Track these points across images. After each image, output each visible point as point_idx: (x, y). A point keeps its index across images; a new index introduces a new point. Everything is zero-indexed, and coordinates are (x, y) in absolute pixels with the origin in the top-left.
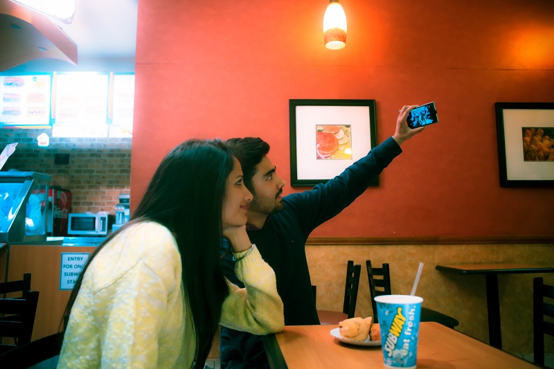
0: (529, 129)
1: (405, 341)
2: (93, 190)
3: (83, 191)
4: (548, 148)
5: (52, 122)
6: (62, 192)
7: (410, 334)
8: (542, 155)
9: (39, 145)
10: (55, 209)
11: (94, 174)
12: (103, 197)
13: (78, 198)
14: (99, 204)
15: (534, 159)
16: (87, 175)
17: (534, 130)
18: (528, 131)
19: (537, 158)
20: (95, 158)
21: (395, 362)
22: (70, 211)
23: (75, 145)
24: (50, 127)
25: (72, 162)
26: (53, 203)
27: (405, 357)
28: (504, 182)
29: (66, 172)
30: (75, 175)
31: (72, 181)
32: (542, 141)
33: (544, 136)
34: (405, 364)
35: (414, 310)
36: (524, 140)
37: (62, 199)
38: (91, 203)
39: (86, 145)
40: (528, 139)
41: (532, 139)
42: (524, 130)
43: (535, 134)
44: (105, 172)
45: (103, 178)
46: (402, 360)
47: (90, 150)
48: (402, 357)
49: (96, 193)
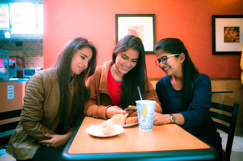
0: (227, 27)
1: (147, 119)
2: (34, 58)
3: (29, 58)
4: (236, 36)
5: (11, 26)
6: (20, 59)
7: (149, 116)
8: (233, 40)
9: (6, 37)
10: (17, 66)
11: (34, 50)
12: (38, 61)
13: (27, 61)
14: (37, 64)
15: (229, 42)
16: (31, 51)
17: (229, 28)
18: (227, 29)
19: (230, 41)
20: (34, 43)
21: (143, 128)
22: (24, 67)
23: (24, 37)
24: (10, 29)
25: (24, 45)
26: (16, 64)
27: (147, 125)
28: (214, 52)
29: (21, 50)
30: (26, 51)
31: (24, 54)
32: (233, 33)
33: (234, 30)
34: (147, 129)
35: (151, 106)
36: (224, 33)
37: (20, 62)
38: (33, 64)
39: (29, 37)
40: (226, 32)
41: (228, 32)
42: (225, 28)
43: (230, 30)
44: (39, 49)
45: (38, 52)
46: (145, 127)
47: (31, 40)
48: (146, 126)
49: (35, 59)
